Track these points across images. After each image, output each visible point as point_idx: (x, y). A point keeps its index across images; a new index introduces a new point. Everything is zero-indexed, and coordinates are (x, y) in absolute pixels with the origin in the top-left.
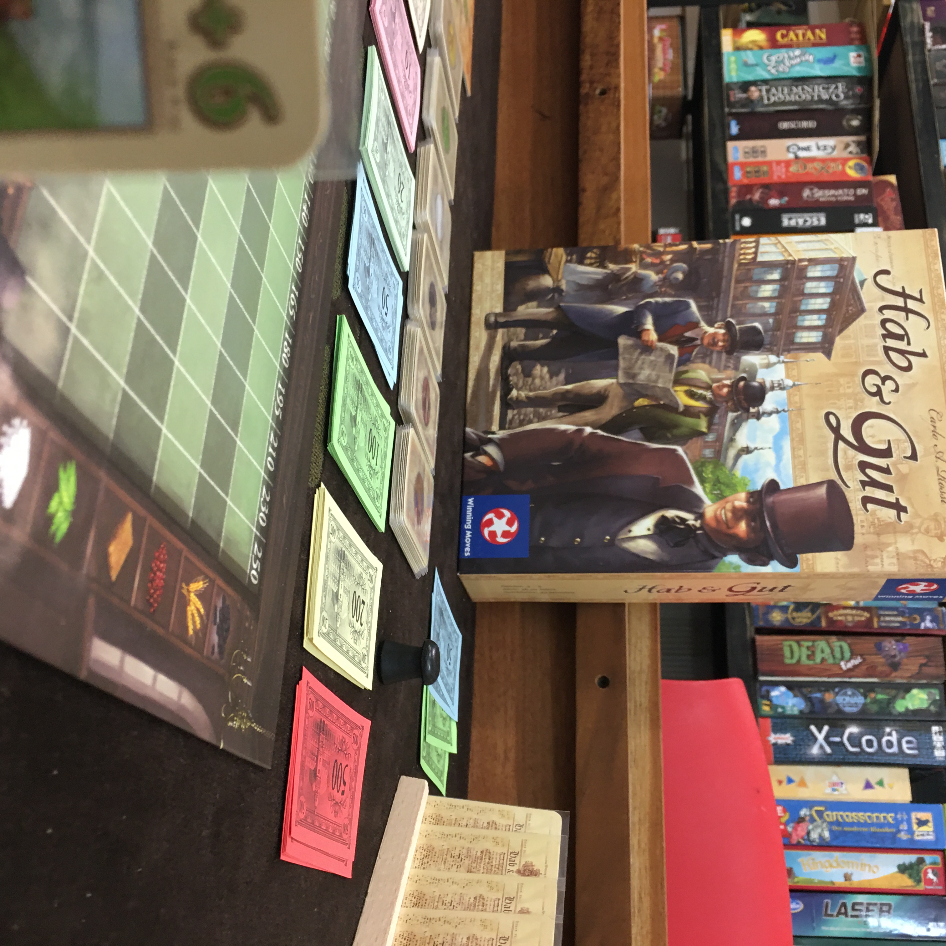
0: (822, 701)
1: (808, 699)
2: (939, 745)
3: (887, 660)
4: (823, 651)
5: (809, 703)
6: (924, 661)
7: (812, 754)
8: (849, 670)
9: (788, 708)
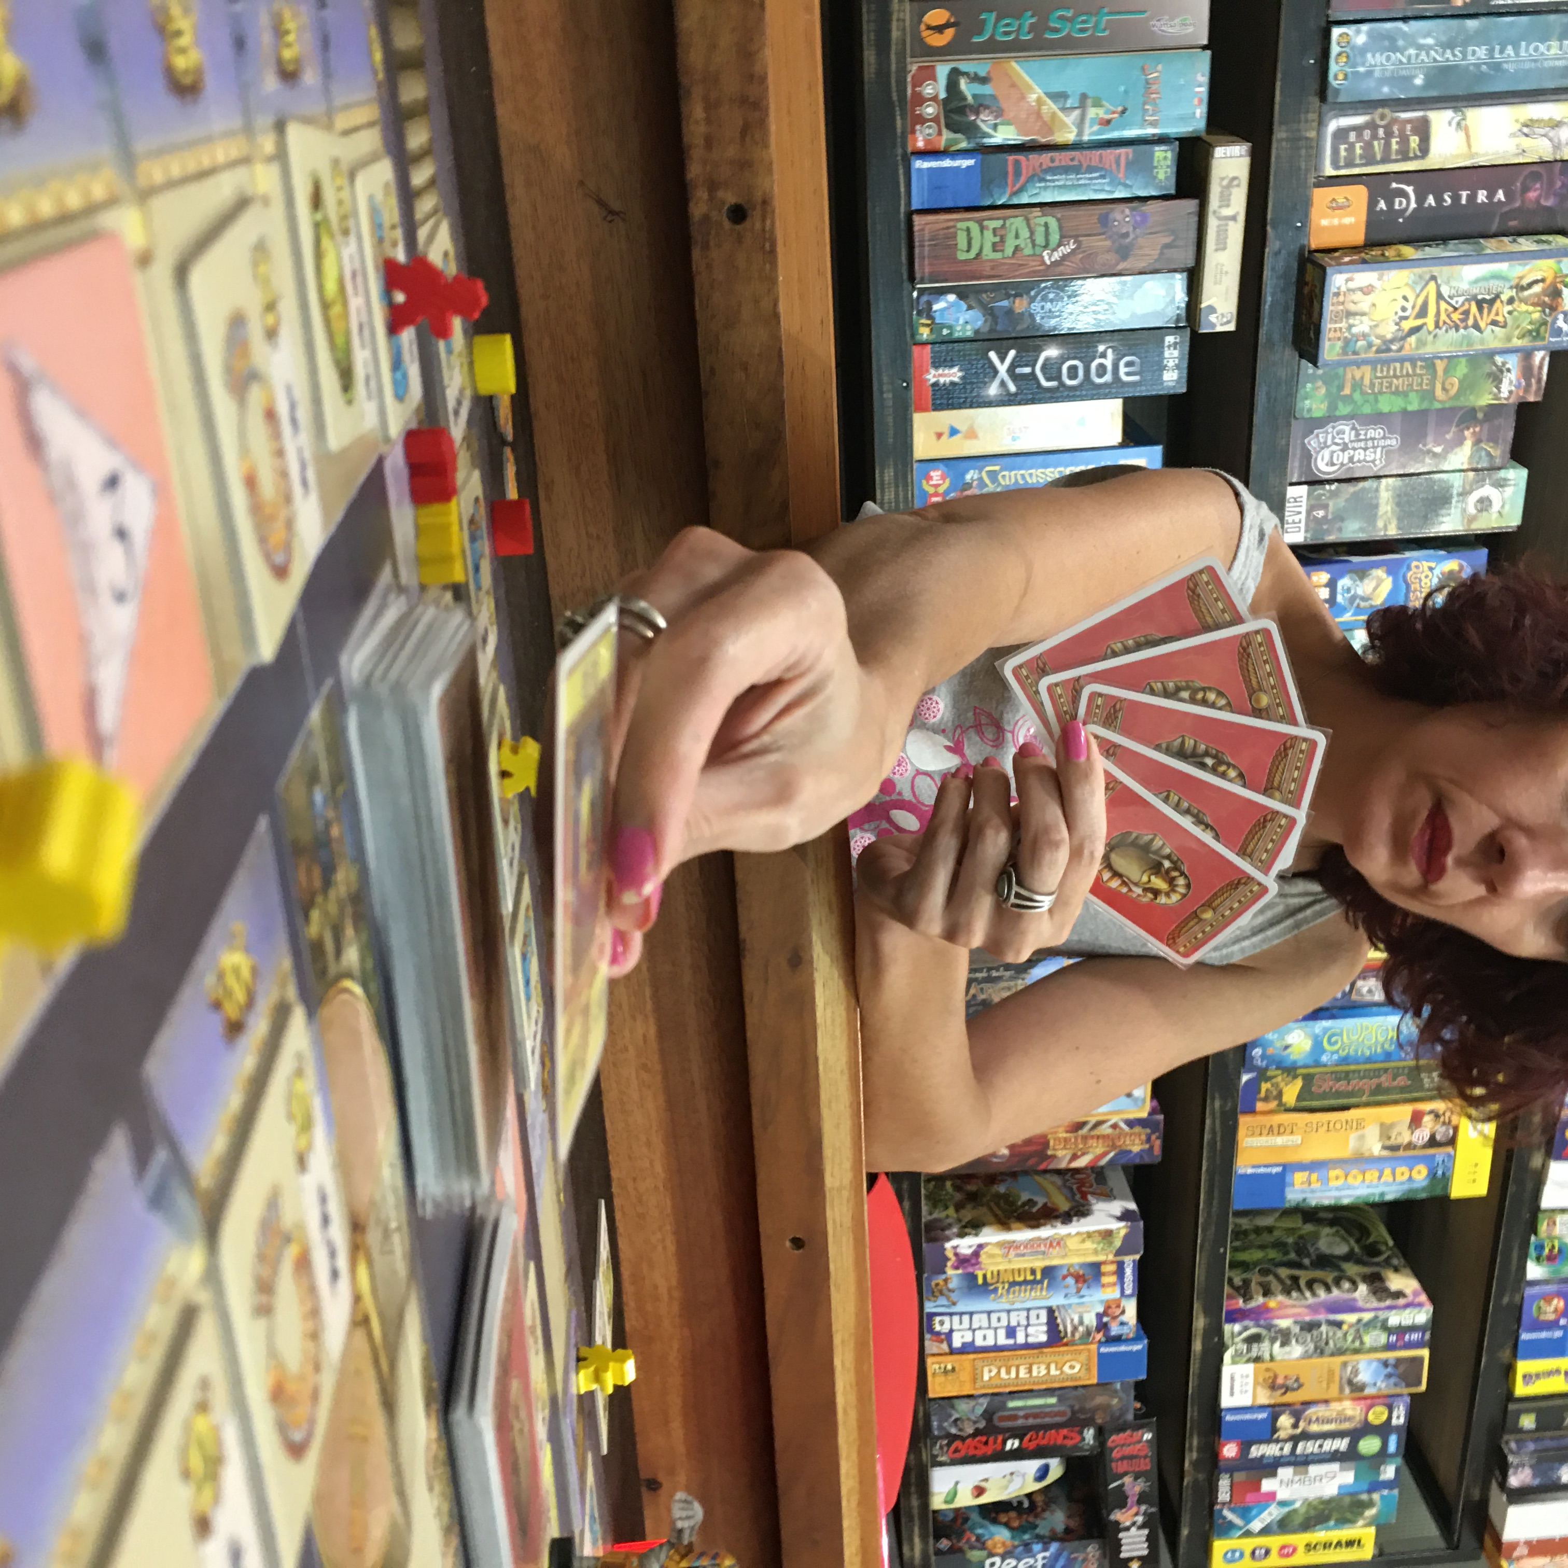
0: (1010, 312)
1: (990, 312)
2: (1171, 364)
3: (1113, 242)
4: (1017, 236)
5: (989, 318)
6: (1168, 240)
7: (988, 396)
8: (1055, 264)
9: (959, 328)
